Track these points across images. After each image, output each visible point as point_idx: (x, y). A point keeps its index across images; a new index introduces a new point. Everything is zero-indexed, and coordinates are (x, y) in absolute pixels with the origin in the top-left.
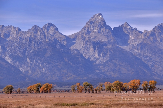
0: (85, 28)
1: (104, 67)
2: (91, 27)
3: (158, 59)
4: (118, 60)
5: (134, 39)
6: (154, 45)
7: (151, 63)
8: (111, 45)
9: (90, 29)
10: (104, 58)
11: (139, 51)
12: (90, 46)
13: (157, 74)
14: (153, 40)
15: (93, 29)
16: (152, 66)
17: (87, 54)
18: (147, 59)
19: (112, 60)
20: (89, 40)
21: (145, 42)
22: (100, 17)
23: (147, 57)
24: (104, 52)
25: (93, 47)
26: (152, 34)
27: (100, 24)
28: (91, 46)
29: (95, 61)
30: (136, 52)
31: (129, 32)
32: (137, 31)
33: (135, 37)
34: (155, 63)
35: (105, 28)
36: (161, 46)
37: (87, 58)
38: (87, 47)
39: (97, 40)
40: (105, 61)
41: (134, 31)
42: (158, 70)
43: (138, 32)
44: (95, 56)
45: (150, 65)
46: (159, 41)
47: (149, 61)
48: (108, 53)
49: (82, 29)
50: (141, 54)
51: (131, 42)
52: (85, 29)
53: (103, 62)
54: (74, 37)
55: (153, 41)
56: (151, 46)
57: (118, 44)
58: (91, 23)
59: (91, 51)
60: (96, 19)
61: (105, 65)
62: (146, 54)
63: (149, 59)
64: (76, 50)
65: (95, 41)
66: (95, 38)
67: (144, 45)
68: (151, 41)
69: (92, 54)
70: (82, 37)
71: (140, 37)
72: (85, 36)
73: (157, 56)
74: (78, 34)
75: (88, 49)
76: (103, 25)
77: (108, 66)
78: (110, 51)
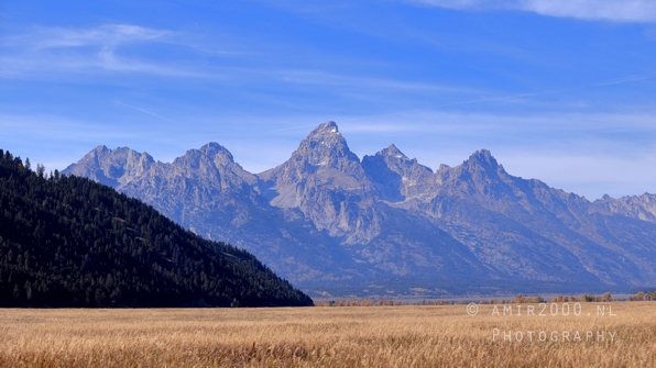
0: (297, 157)
1: (372, 251)
2: (312, 155)
3: (487, 234)
4: (401, 236)
5: (417, 187)
6: (473, 202)
7: (474, 244)
9: (310, 158)
10: (365, 231)
11: (440, 216)
12: (324, 200)
13: (494, 268)
14: (468, 190)
15: (319, 161)
16: (478, 250)
18: (463, 235)
19: (389, 236)
20: (318, 187)
21: (450, 194)
22: (334, 131)
23: (460, 228)
24: (363, 216)
25: (334, 204)
26: (465, 175)
27: (335, 149)
28: (328, 202)
29: (344, 238)
30: (432, 217)
31: (400, 169)
32: (420, 166)
33: (418, 181)
34: (482, 245)
35: (348, 158)
36: (488, 203)
37: (320, 230)
38: (318, 205)
39: (337, 186)
40: (369, 239)
44: (339, 226)
45: (473, 249)
46: (482, 192)
47: (468, 240)
48: (375, 219)
49: (290, 158)
50: (446, 223)
51: (409, 193)
52: (298, 160)
53: (364, 240)
54: (271, 178)
55: (468, 192)
56: (465, 204)
58: (313, 145)
59: (329, 214)
60: (323, 135)
61: (371, 247)
62: (459, 221)
63: (467, 234)
65: (332, 188)
66: (331, 181)
67: (449, 201)
68: (465, 193)
69: (331, 220)
70: (293, 179)
71: (431, 181)
72: (300, 175)
73: (486, 228)
74: (280, 171)
75: (320, 209)
76: (342, 150)
77: (382, 251)
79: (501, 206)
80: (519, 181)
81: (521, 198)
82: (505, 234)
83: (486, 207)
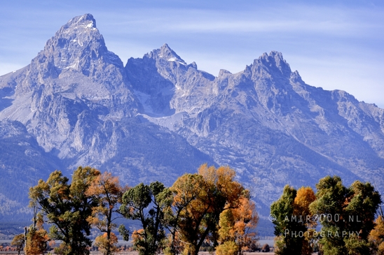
0: (41, 58)
2: (60, 56)
3: (260, 159)
4: (142, 158)
5: (190, 98)
6: (251, 117)
7: (240, 171)
8: (122, 111)
9: (56, 60)
10: (100, 152)
11: (206, 134)
12: (58, 112)
13: (260, 202)
14: (246, 102)
15: (67, 63)
16: (244, 178)
17: (48, 136)
18: (229, 158)
19: (126, 158)
20: (55, 95)
21: (222, 106)
22: (90, 25)
24: (100, 132)
25: (69, 117)
26: (246, 83)
27: (88, 48)
28: (62, 114)
29: (74, 160)
30: (197, 136)
31: (173, 75)
32: (198, 71)
33: (192, 91)
34: (252, 172)
35: (104, 60)
36: (270, 119)
37: (47, 150)
38: (50, 117)
39: (80, 95)
40: (103, 161)
41: (188, 73)
42: (263, 192)
43: (200, 74)
44: (72, 145)
45: (238, 177)
46: (265, 105)
47: (234, 165)
48: (114, 136)
49: (33, 60)
50: (211, 143)
51: (179, 106)
52: (41, 62)
53: (97, 163)
54: (9, 84)
55: (245, 105)
56: (239, 120)
57: (141, 110)
58: (62, 42)
59: (62, 130)
60: (76, 30)
62: (227, 141)
63: (235, 158)
64: (17, 124)
65: (71, 97)
66: (73, 88)
67: (219, 116)
68: (242, 105)
69: (63, 138)
70: (33, 86)
71: (207, 91)
72: (41, 81)
73: (260, 150)
74: (21, 76)
75: (53, 122)
76: (98, 50)
78: (119, 130)
79: (287, 125)
80: (318, 93)
81: (317, 114)
82: (283, 158)
83: (266, 124)
